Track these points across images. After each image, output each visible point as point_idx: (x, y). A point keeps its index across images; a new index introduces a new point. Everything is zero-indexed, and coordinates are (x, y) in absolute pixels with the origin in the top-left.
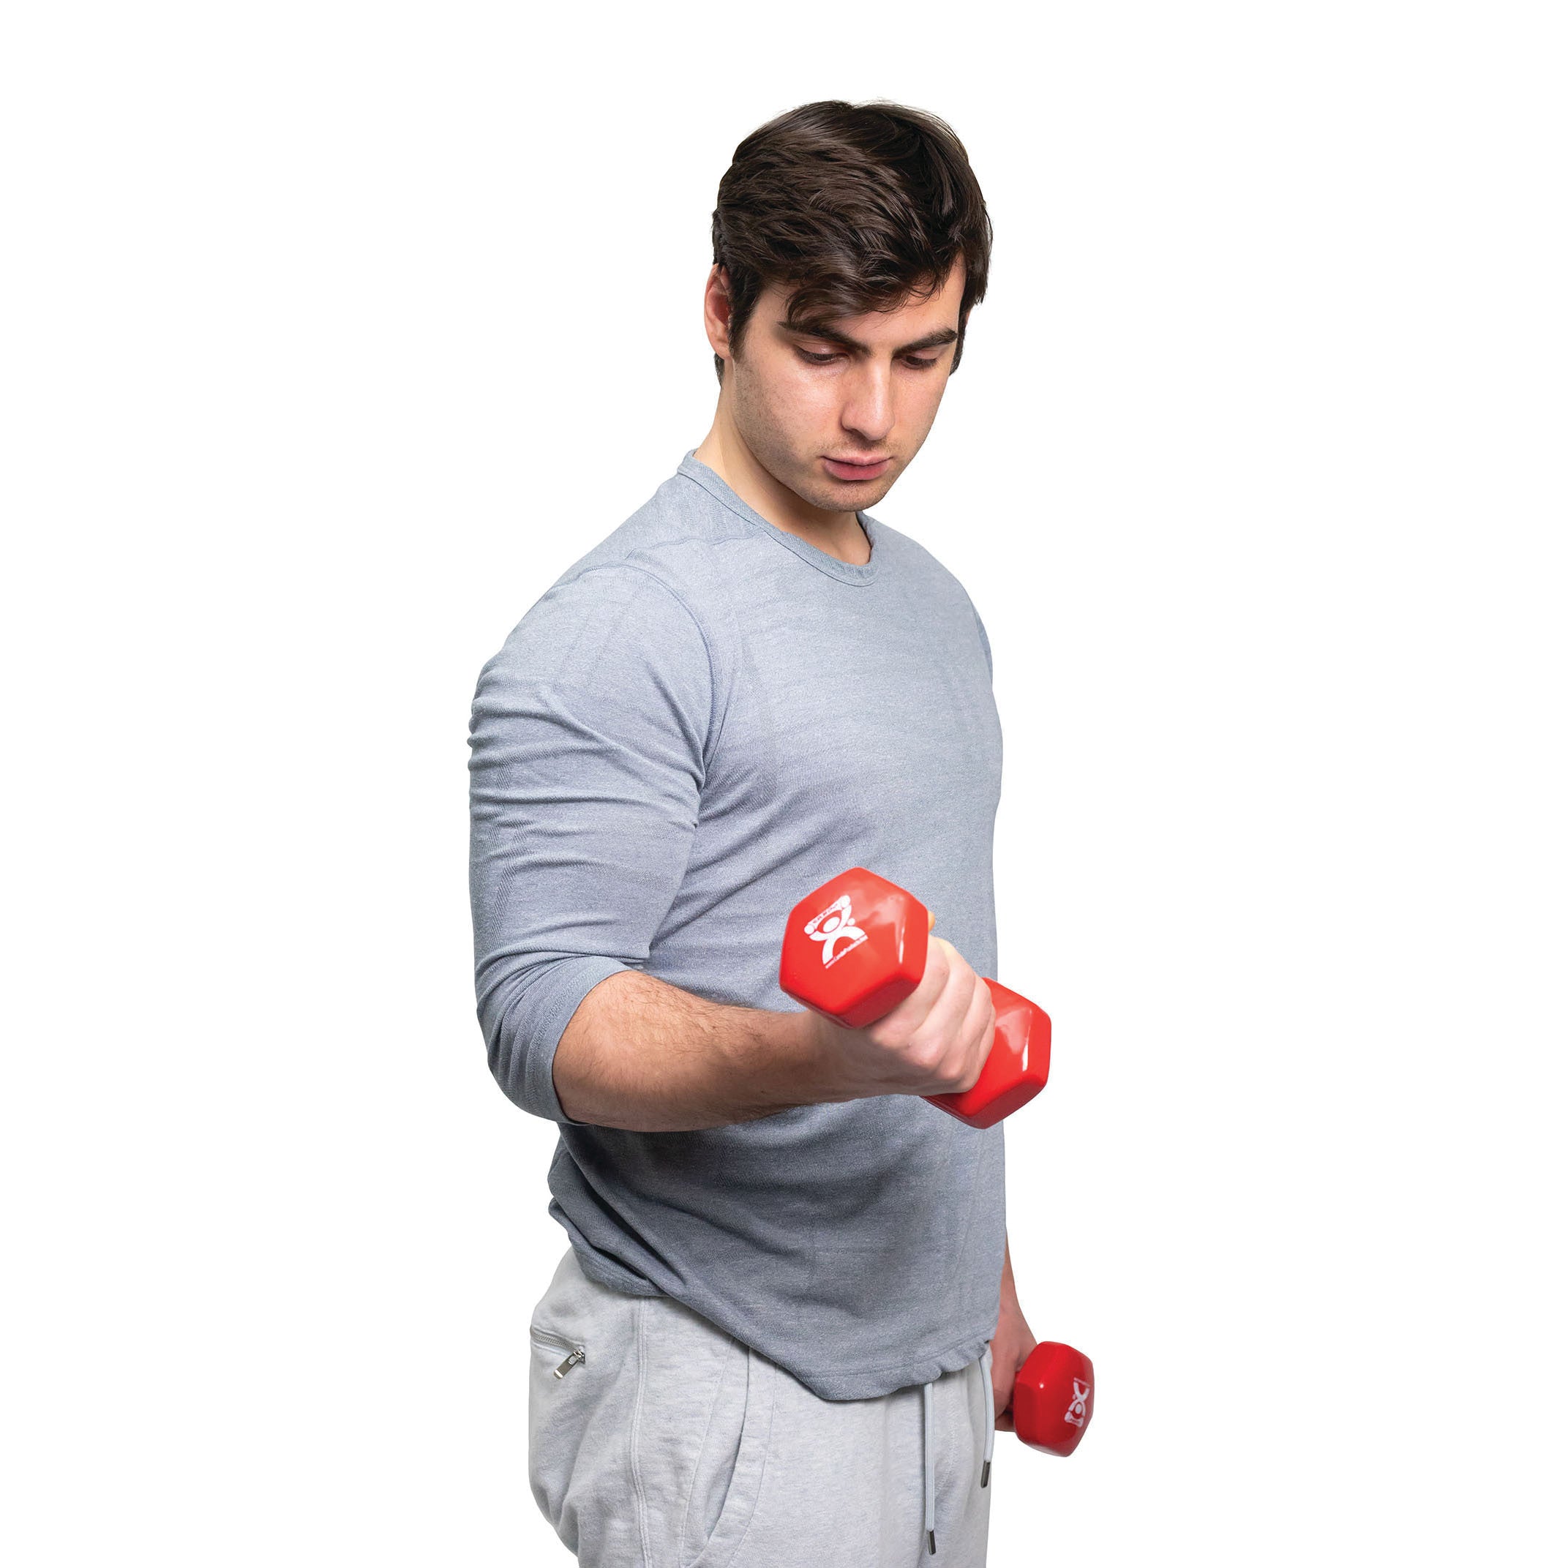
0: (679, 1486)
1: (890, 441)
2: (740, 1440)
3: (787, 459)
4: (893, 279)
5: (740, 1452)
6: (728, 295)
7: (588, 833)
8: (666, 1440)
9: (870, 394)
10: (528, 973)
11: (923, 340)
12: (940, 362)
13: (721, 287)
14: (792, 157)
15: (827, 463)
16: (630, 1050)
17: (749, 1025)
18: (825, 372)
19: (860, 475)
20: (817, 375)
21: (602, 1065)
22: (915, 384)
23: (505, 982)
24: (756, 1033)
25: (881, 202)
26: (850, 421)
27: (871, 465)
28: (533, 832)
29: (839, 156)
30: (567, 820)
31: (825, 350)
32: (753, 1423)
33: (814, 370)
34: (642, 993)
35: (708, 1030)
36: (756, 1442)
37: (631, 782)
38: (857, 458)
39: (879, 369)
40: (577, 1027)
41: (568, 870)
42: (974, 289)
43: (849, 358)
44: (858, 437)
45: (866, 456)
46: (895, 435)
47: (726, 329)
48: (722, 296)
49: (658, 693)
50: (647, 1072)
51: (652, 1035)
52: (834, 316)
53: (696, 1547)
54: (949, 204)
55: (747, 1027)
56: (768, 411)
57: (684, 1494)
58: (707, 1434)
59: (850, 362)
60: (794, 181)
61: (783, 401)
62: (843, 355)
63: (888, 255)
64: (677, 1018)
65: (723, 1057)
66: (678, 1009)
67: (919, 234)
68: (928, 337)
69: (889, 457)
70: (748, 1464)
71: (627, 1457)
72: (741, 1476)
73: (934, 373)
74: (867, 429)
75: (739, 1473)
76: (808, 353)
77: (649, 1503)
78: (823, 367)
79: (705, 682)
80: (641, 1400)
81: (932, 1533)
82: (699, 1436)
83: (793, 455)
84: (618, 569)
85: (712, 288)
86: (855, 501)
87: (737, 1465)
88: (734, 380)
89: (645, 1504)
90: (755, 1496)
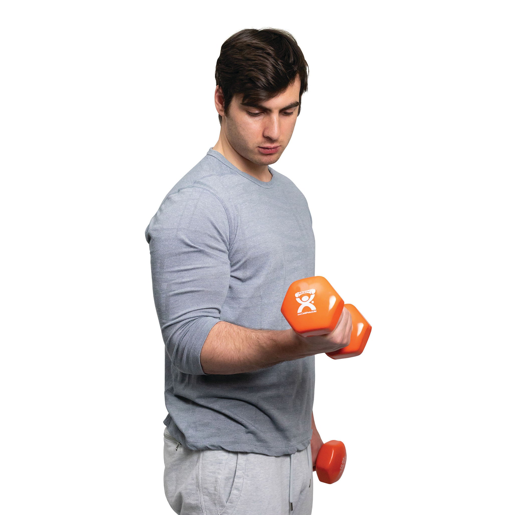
0: (215, 488)
1: (280, 140)
2: (236, 471)
3: (246, 149)
5: (236, 475)
6: (222, 95)
8: (211, 472)
9: (273, 125)
11: (288, 106)
12: (294, 113)
13: (220, 93)
15: (261, 149)
18: (257, 119)
19: (270, 151)
20: (254, 120)
22: (287, 120)
26: (266, 134)
27: (274, 148)
31: (257, 112)
32: (240, 465)
33: (253, 118)
36: (241, 472)
38: (269, 146)
39: (275, 116)
42: (304, 87)
43: (265, 113)
44: (270, 139)
45: (272, 145)
46: (281, 138)
47: (223, 107)
48: (220, 96)
53: (222, 506)
54: (292, 59)
56: (239, 133)
57: (216, 490)
58: (224, 470)
59: (265, 115)
61: (244, 129)
62: (262, 113)
68: (290, 105)
69: (279, 145)
70: (239, 479)
71: (197, 478)
72: (236, 483)
73: (292, 117)
74: (272, 137)
75: (236, 482)
76: (251, 113)
77: (203, 494)
78: (256, 117)
79: (226, 223)
80: (202, 459)
81: (292, 503)
82: (221, 470)
83: (248, 147)
84: (193, 188)
85: (217, 93)
86: (270, 161)
87: (235, 479)
88: (226, 123)
89: (202, 494)
90: (241, 489)
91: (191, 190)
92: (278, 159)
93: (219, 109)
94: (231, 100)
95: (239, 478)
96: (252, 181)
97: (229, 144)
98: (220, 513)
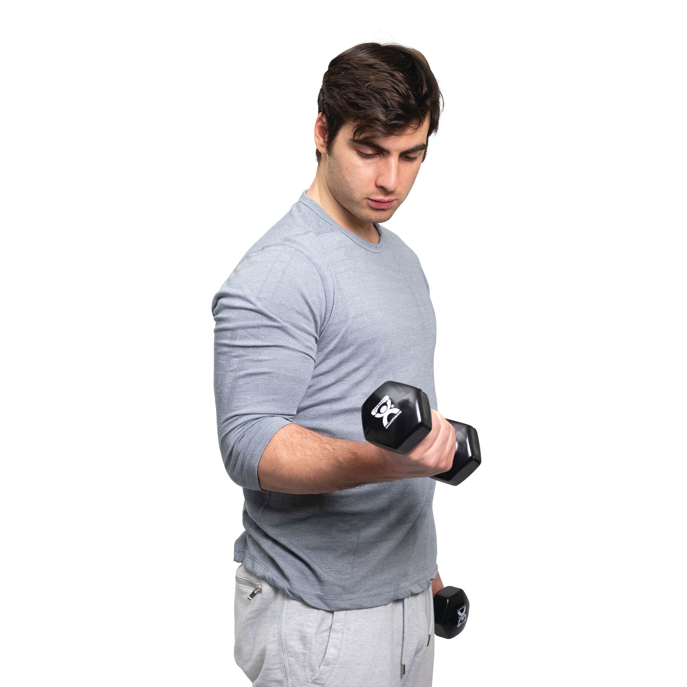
1: (396, 192)
2: (331, 624)
3: (351, 200)
4: (402, 122)
5: (332, 628)
6: (326, 126)
8: (298, 625)
9: (390, 171)
10: (246, 425)
11: (412, 148)
12: (418, 158)
13: (323, 123)
14: (357, 66)
15: (369, 202)
16: (295, 459)
17: (351, 449)
18: (369, 161)
19: (383, 206)
20: (366, 162)
21: (282, 465)
22: (408, 167)
23: (235, 429)
24: (354, 452)
25: (397, 87)
26: (380, 183)
27: (388, 202)
28: (248, 360)
29: (377, 67)
31: (369, 152)
32: (338, 616)
34: (299, 433)
35: (331, 450)
36: (339, 624)
37: (291, 340)
38: (382, 199)
39: (394, 160)
40: (270, 448)
42: (433, 127)
43: (380, 156)
44: (383, 190)
45: (386, 198)
46: (399, 190)
47: (324, 141)
48: (323, 126)
49: (303, 301)
50: (303, 469)
51: (305, 452)
52: (374, 137)
53: (313, 671)
54: (425, 89)
55: (349, 449)
56: (343, 178)
57: (307, 648)
58: (315, 621)
59: (381, 157)
60: (358, 77)
61: (351, 174)
62: (377, 154)
63: (400, 111)
64: (316, 445)
65: (338, 461)
66: (315, 441)
67: (413, 102)
68: (415, 147)
69: (395, 199)
71: (280, 634)
73: (416, 163)
74: (388, 187)
75: (332, 638)
76: (362, 153)
77: (288, 655)
78: (369, 159)
79: (323, 296)
80: (286, 608)
81: (405, 666)
82: (312, 622)
83: (354, 197)
84: (282, 247)
85: (318, 123)
86: (380, 218)
87: (331, 634)
88: (327, 164)
89: (286, 655)
90: (339, 648)
91: (280, 248)
92: (391, 216)
93: (319, 144)
94: (337, 134)
95: (336, 632)
96: (357, 242)
97: (328, 191)
98: (311, 680)
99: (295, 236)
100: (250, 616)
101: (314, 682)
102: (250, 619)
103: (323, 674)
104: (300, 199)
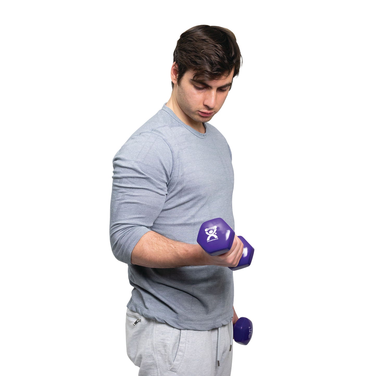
0: (165, 350)
1: (214, 108)
2: (180, 338)
4: (220, 73)
5: (180, 341)
6: (178, 70)
7: (140, 196)
8: (162, 339)
9: (211, 97)
10: (126, 230)
12: (227, 90)
13: (176, 67)
14: (196, 40)
15: (200, 113)
16: (153, 251)
18: (201, 91)
19: (207, 115)
20: (199, 92)
22: (221, 95)
24: (186, 250)
25: (218, 53)
26: (206, 103)
27: (210, 114)
28: (127, 195)
29: (207, 41)
30: (136, 192)
31: (201, 87)
32: (183, 334)
35: (174, 248)
36: (184, 339)
37: (151, 185)
38: (207, 112)
39: (214, 92)
40: (139, 244)
41: (135, 205)
44: (207, 107)
45: (209, 111)
46: (216, 107)
47: (176, 77)
48: (176, 69)
49: (160, 164)
51: (159, 248)
53: (170, 364)
54: (233, 54)
57: (167, 352)
58: (172, 337)
59: (207, 89)
60: (197, 46)
62: (205, 88)
63: (219, 67)
67: (226, 61)
68: (225, 85)
69: (212, 112)
70: (182, 344)
71: (152, 344)
72: (180, 347)
73: (226, 93)
74: (210, 106)
76: (197, 87)
79: (171, 161)
80: (155, 330)
81: (219, 361)
82: (170, 338)
83: (191, 110)
84: (150, 134)
85: (173, 67)
87: (180, 344)
89: (156, 355)
90: (184, 351)
93: (173, 78)
94: (183, 75)
96: (193, 132)
97: (177, 104)
98: (170, 369)
99: (158, 128)
100: (134, 334)
101: (171, 370)
102: (135, 336)
103: (176, 366)
104: (162, 108)
